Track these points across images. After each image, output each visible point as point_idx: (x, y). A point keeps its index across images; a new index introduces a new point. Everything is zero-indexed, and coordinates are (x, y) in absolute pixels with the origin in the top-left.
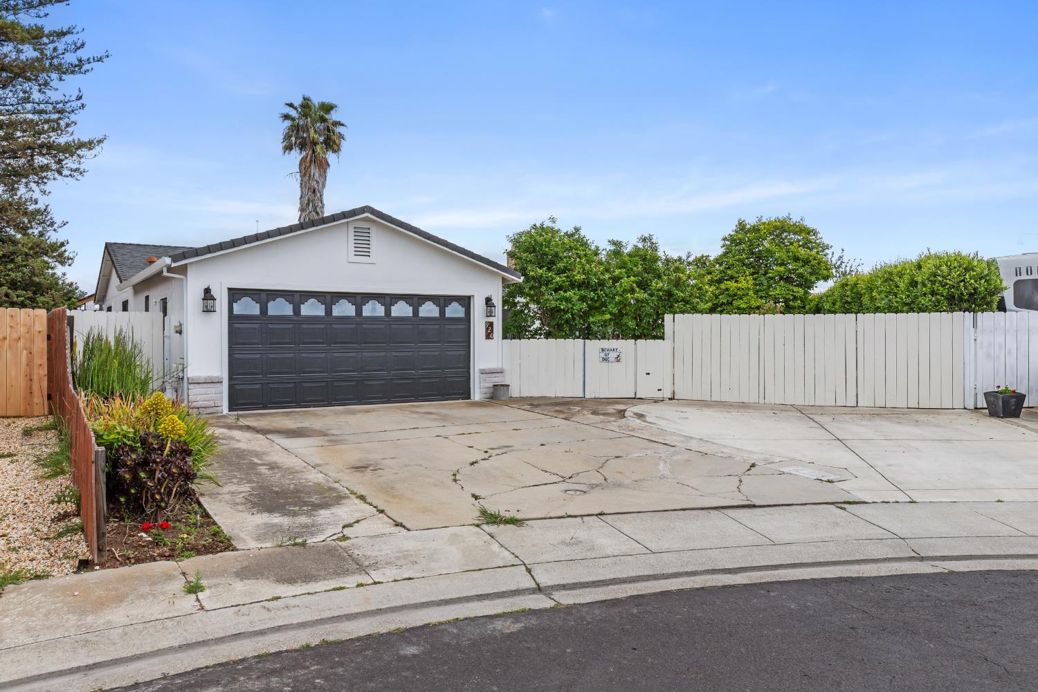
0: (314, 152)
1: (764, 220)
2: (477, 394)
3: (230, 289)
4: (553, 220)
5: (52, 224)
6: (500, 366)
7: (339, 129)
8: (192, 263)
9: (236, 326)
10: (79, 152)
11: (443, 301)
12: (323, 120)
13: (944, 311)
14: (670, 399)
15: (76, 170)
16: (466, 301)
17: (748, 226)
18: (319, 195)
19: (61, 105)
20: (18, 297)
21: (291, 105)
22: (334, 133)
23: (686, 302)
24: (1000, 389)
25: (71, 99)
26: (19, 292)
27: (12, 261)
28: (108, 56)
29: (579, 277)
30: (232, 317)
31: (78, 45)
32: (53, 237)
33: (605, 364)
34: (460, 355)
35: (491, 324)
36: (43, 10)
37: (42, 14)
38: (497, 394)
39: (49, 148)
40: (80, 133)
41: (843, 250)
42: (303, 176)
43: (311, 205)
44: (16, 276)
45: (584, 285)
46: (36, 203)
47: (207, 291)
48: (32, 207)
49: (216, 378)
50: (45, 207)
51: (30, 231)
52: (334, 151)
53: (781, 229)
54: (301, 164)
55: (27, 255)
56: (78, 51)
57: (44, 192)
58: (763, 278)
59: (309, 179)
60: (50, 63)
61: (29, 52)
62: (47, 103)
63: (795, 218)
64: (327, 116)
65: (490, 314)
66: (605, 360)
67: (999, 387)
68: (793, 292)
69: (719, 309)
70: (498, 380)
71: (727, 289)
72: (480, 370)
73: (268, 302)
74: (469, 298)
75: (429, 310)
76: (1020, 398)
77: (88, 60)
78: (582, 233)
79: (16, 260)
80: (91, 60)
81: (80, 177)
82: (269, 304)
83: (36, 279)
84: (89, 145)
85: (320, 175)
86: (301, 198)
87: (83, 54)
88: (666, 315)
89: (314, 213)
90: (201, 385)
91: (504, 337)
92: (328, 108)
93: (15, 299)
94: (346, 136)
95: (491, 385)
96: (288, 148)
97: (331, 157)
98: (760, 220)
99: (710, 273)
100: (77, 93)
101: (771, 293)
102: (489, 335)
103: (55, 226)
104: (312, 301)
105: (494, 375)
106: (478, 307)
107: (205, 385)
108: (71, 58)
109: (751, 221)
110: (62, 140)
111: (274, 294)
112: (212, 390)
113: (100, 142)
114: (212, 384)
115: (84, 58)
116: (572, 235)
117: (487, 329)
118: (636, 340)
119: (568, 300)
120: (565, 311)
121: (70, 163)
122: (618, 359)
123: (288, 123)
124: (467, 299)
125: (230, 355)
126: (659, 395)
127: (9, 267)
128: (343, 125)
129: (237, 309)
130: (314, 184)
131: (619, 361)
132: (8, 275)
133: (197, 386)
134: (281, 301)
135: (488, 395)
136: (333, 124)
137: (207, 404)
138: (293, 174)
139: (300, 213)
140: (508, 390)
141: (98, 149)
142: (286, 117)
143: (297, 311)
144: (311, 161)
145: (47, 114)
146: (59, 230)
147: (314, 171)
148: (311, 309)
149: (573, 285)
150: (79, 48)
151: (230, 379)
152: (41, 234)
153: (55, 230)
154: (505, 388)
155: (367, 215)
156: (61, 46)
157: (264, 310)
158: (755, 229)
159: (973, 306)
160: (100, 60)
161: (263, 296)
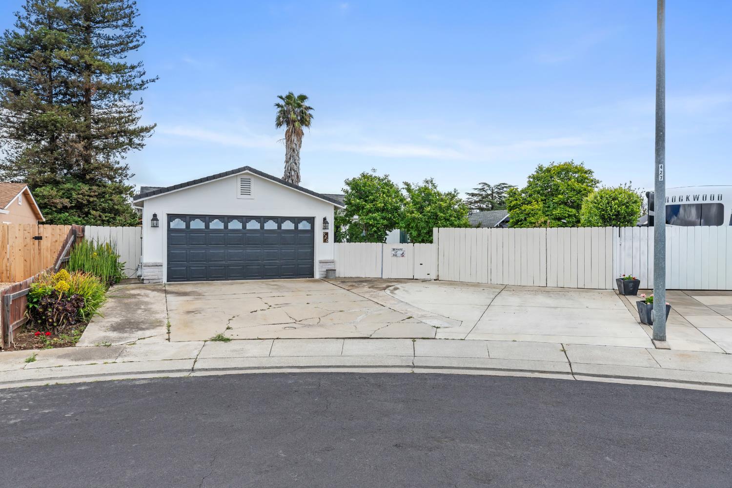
0: (294, 126)
1: (555, 164)
2: (317, 275)
3: (168, 215)
4: (374, 170)
5: (126, 176)
6: (333, 259)
7: (310, 112)
8: (146, 200)
9: (172, 234)
10: (142, 134)
11: (296, 220)
12: (299, 106)
13: (600, 226)
14: (435, 280)
15: (139, 145)
16: (311, 220)
17: (544, 169)
18: (296, 153)
19: (132, 108)
20: (106, 217)
21: (281, 97)
22: (306, 114)
23: (446, 220)
24: (626, 276)
25: (137, 104)
26: (107, 214)
27: (104, 197)
28: (157, 79)
29: (380, 205)
30: (169, 230)
31: (142, 73)
32: (127, 183)
33: (395, 258)
34: (308, 252)
35: (327, 234)
36: (123, 54)
37: (123, 56)
38: (329, 275)
39: (126, 132)
40: (141, 124)
41: (631, 182)
42: (287, 141)
43: (292, 159)
44: (105, 206)
45: (383, 210)
46: (118, 164)
47: (155, 215)
48: (117, 166)
49: (158, 263)
50: (126, 166)
51: (115, 180)
52: (306, 125)
53: (565, 171)
54: (286, 134)
55: (111, 193)
56: (142, 77)
57: (123, 157)
58: (551, 203)
59: (291, 143)
60: (127, 84)
61: (114, 79)
62: (124, 107)
63: (577, 163)
64: (302, 104)
65: (325, 228)
66: (395, 255)
67: (624, 275)
68: (569, 212)
69: (520, 223)
70: (331, 267)
71: (525, 210)
72: (319, 261)
73: (190, 221)
74: (314, 218)
75: (288, 226)
76: (636, 283)
77: (147, 81)
78: (390, 178)
79: (106, 196)
80: (149, 81)
81: (141, 149)
82: (191, 223)
83: (116, 207)
84: (147, 130)
85: (297, 140)
86: (286, 155)
87: (144, 78)
88: (434, 228)
89: (294, 164)
90: (150, 267)
91: (335, 241)
92: (303, 98)
93: (104, 218)
94: (314, 116)
95: (325, 270)
96: (279, 124)
97: (304, 129)
98: (552, 164)
99: (516, 200)
100: (140, 100)
101: (554, 213)
102: (325, 240)
103: (128, 176)
104: (216, 220)
105: (328, 264)
106: (318, 224)
107: (152, 267)
108: (138, 81)
109: (546, 165)
110: (132, 127)
111: (194, 217)
112: (156, 269)
113: (153, 128)
114: (156, 267)
115: (145, 80)
116: (383, 180)
117: (324, 236)
118: (414, 244)
119: (375, 219)
120: (373, 226)
121: (136, 140)
122: (403, 255)
123: (280, 109)
124: (312, 219)
125: (168, 251)
126: (428, 277)
127: (102, 200)
128: (312, 109)
129: (173, 225)
130: (294, 146)
131: (403, 256)
132: (101, 205)
133: (148, 267)
134: (198, 220)
135: (324, 276)
136: (305, 109)
137: (153, 277)
138: (282, 140)
139: (285, 164)
140: (335, 273)
141: (152, 131)
142: (278, 105)
143: (207, 226)
144: (292, 132)
145: (123, 113)
146: (130, 179)
147: (294, 138)
148: (216, 225)
149: (377, 210)
150: (142, 75)
151: (168, 264)
152: (121, 182)
153: (127, 179)
154: (332, 272)
155: (247, 171)
156: (133, 73)
157: (188, 226)
158: (548, 170)
159: (619, 223)
160: (153, 81)
161: (187, 218)
